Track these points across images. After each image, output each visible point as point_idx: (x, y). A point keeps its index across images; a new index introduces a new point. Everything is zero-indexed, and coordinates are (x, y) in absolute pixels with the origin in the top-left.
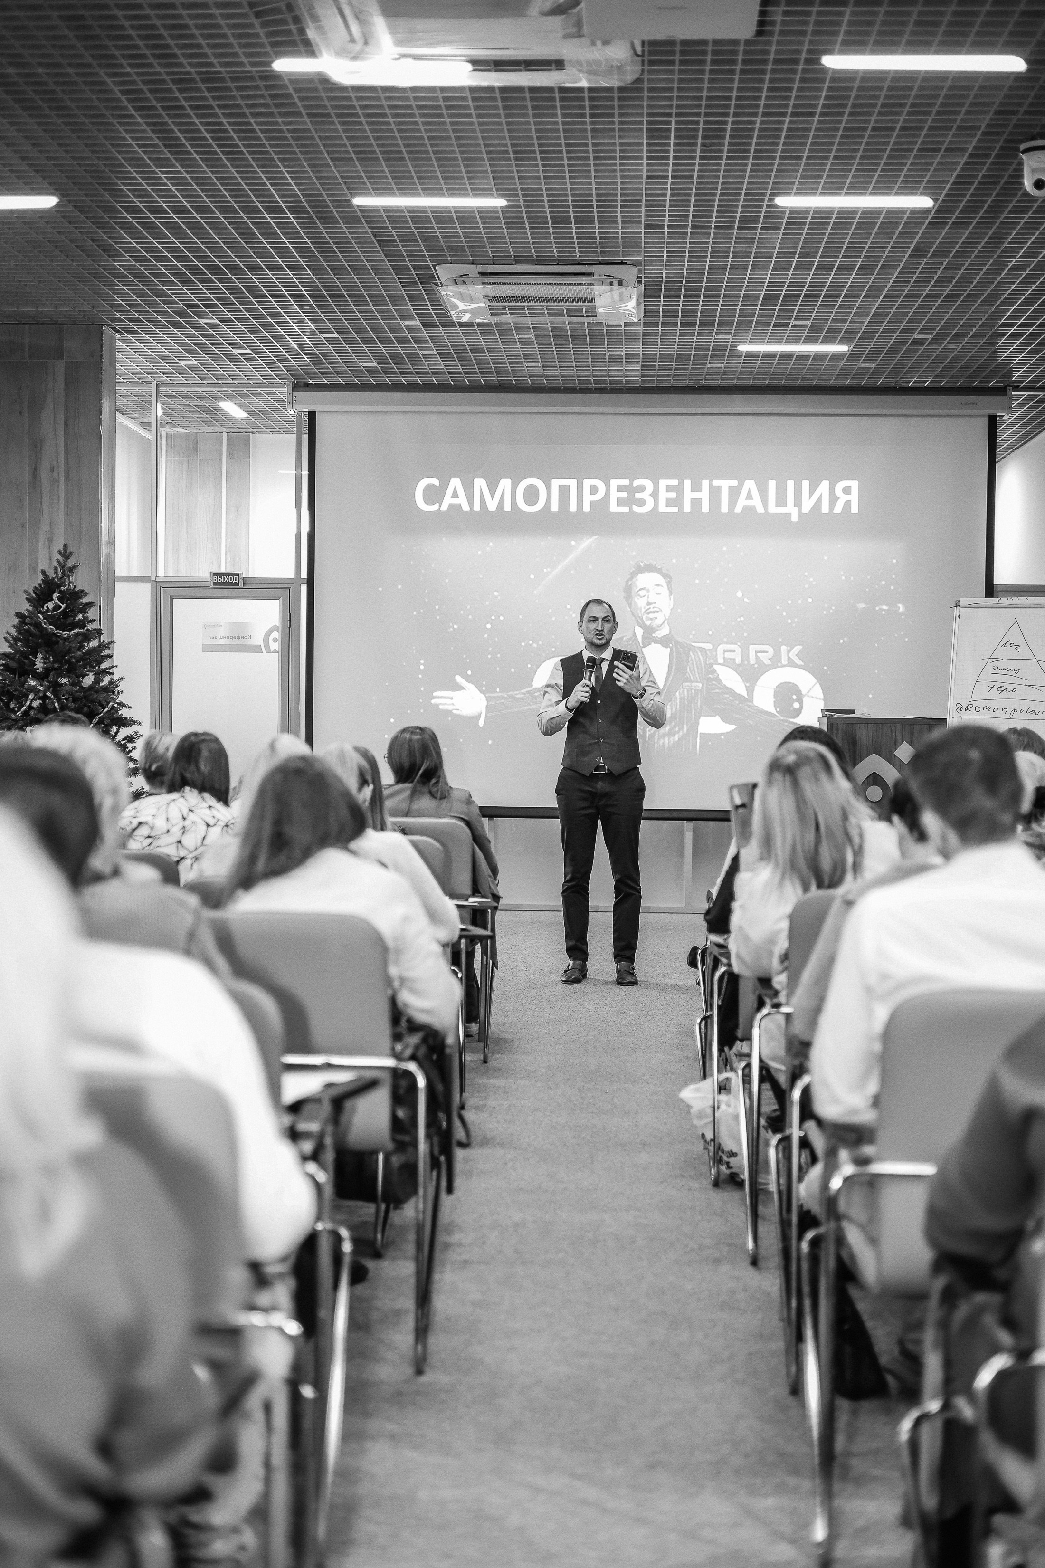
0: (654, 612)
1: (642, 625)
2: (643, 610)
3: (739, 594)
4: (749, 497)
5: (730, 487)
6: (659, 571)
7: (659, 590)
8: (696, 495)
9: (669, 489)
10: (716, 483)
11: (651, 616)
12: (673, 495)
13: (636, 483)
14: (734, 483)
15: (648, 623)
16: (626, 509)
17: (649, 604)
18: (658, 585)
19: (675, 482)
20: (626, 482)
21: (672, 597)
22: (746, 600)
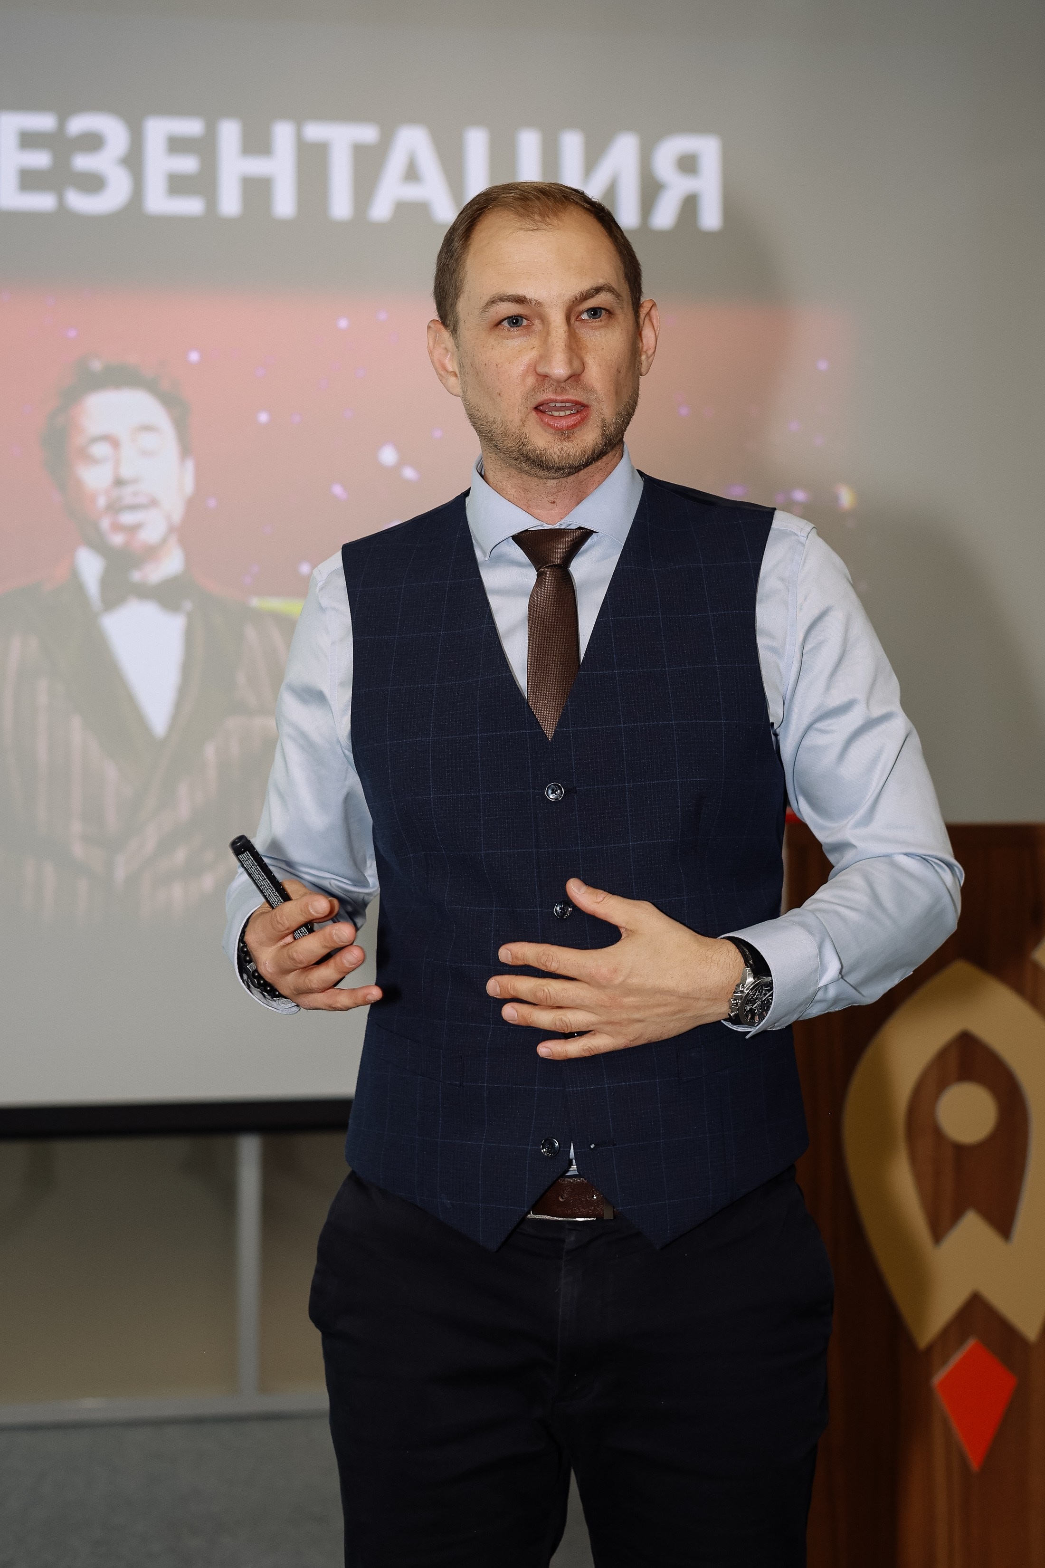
0: (133, 508)
1: (101, 547)
2: (102, 502)
3: (388, 456)
4: (412, 174)
5: (360, 152)
6: (151, 387)
7: (148, 440)
8: (257, 166)
9: (177, 145)
10: (315, 131)
11: (127, 518)
12: (188, 164)
13: (79, 124)
14: (368, 134)
15: (117, 539)
16: (44, 202)
17: (119, 482)
18: (147, 428)
19: (192, 127)
20: (44, 122)
21: (190, 465)
22: (409, 473)
